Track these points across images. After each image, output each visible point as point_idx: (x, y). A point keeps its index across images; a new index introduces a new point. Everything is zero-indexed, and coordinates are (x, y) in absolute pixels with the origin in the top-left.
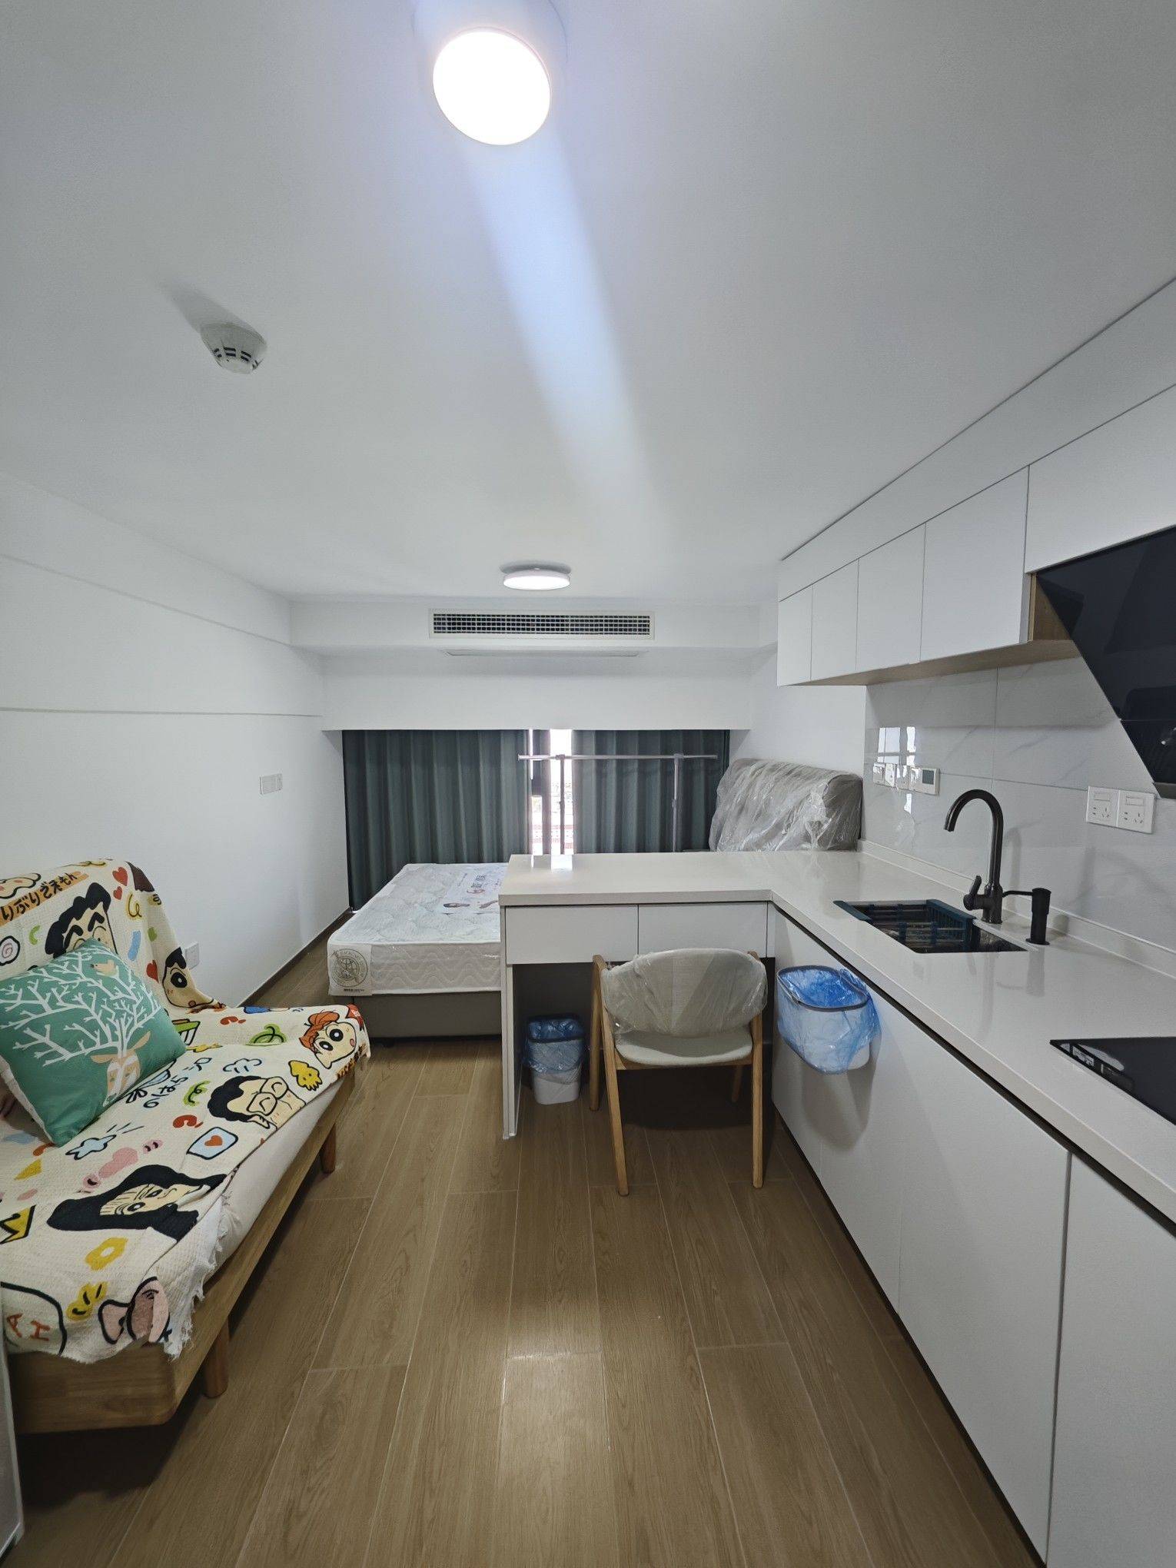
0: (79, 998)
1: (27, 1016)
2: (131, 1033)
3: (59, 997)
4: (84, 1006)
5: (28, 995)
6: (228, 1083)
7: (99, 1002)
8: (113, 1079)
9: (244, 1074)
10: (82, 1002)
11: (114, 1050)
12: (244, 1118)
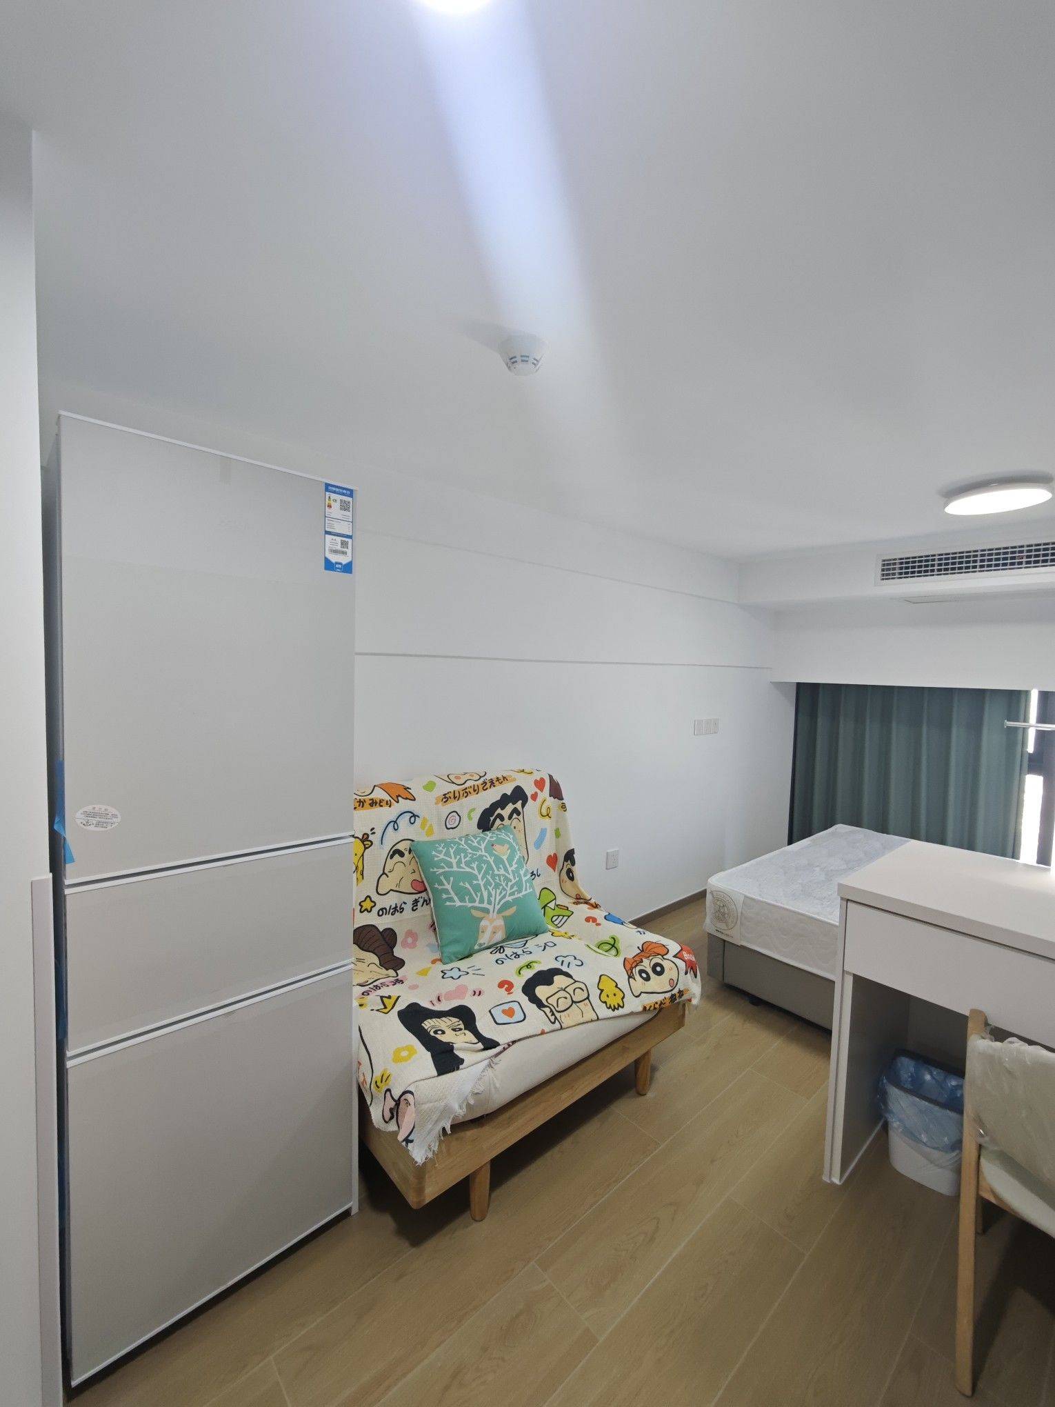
0: (474, 866)
1: (443, 868)
2: (501, 903)
3: (463, 861)
4: (476, 872)
5: (447, 854)
6: (550, 970)
7: (486, 873)
8: (483, 932)
9: (564, 969)
10: (475, 869)
11: (486, 911)
12: (540, 1004)
